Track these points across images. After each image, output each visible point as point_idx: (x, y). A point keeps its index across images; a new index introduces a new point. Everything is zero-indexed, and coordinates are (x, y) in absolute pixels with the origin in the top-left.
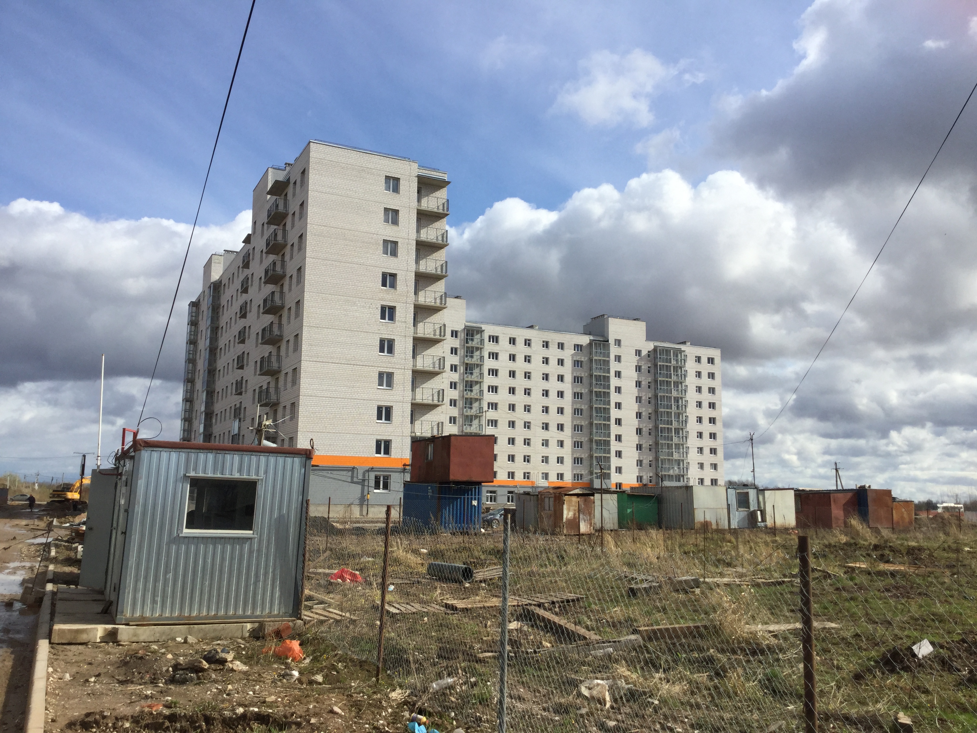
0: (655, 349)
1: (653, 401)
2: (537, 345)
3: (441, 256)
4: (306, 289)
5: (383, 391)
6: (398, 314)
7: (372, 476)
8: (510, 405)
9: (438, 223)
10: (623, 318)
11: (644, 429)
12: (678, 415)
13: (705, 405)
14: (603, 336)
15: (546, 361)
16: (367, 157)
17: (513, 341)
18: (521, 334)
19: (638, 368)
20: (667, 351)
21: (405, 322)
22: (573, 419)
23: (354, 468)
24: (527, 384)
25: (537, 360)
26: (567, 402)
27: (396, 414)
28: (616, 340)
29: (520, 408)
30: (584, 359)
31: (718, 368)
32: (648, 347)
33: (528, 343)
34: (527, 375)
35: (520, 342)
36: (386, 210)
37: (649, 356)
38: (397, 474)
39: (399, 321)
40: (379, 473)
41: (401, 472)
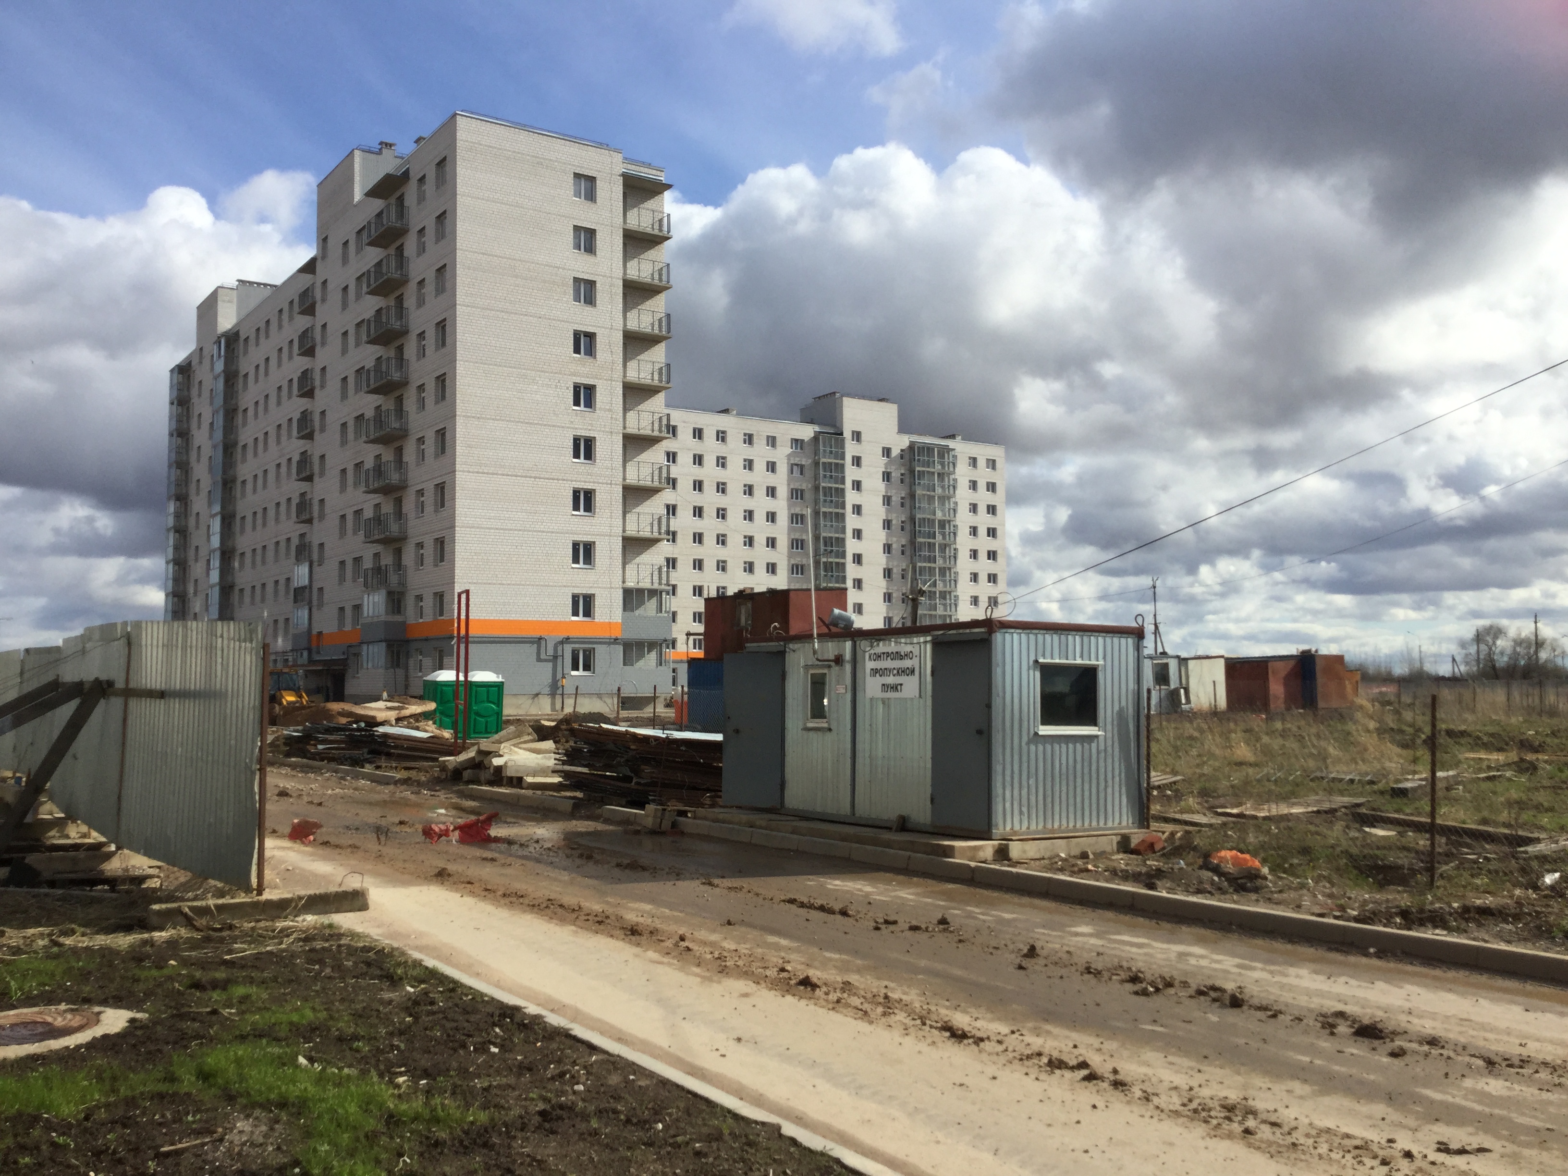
0: (912, 446)
1: (908, 527)
2: (735, 440)
3: (658, 305)
4: (459, 357)
5: (576, 519)
6: (600, 397)
7: (568, 649)
8: (694, 535)
9: (652, 251)
10: (863, 397)
11: (895, 570)
12: (943, 547)
13: (982, 531)
14: (834, 426)
15: (749, 464)
16: (544, 141)
17: (698, 433)
18: (711, 422)
19: (887, 476)
20: (928, 450)
21: (610, 410)
22: (790, 556)
23: (540, 639)
24: (721, 501)
25: (735, 463)
26: (781, 530)
27: (600, 554)
28: (853, 432)
29: (710, 540)
30: (806, 461)
31: (1003, 476)
32: (900, 443)
33: (721, 436)
34: (721, 488)
35: (710, 435)
36: (577, 229)
37: (902, 457)
38: (604, 646)
39: (600, 409)
40: (577, 646)
41: (609, 644)
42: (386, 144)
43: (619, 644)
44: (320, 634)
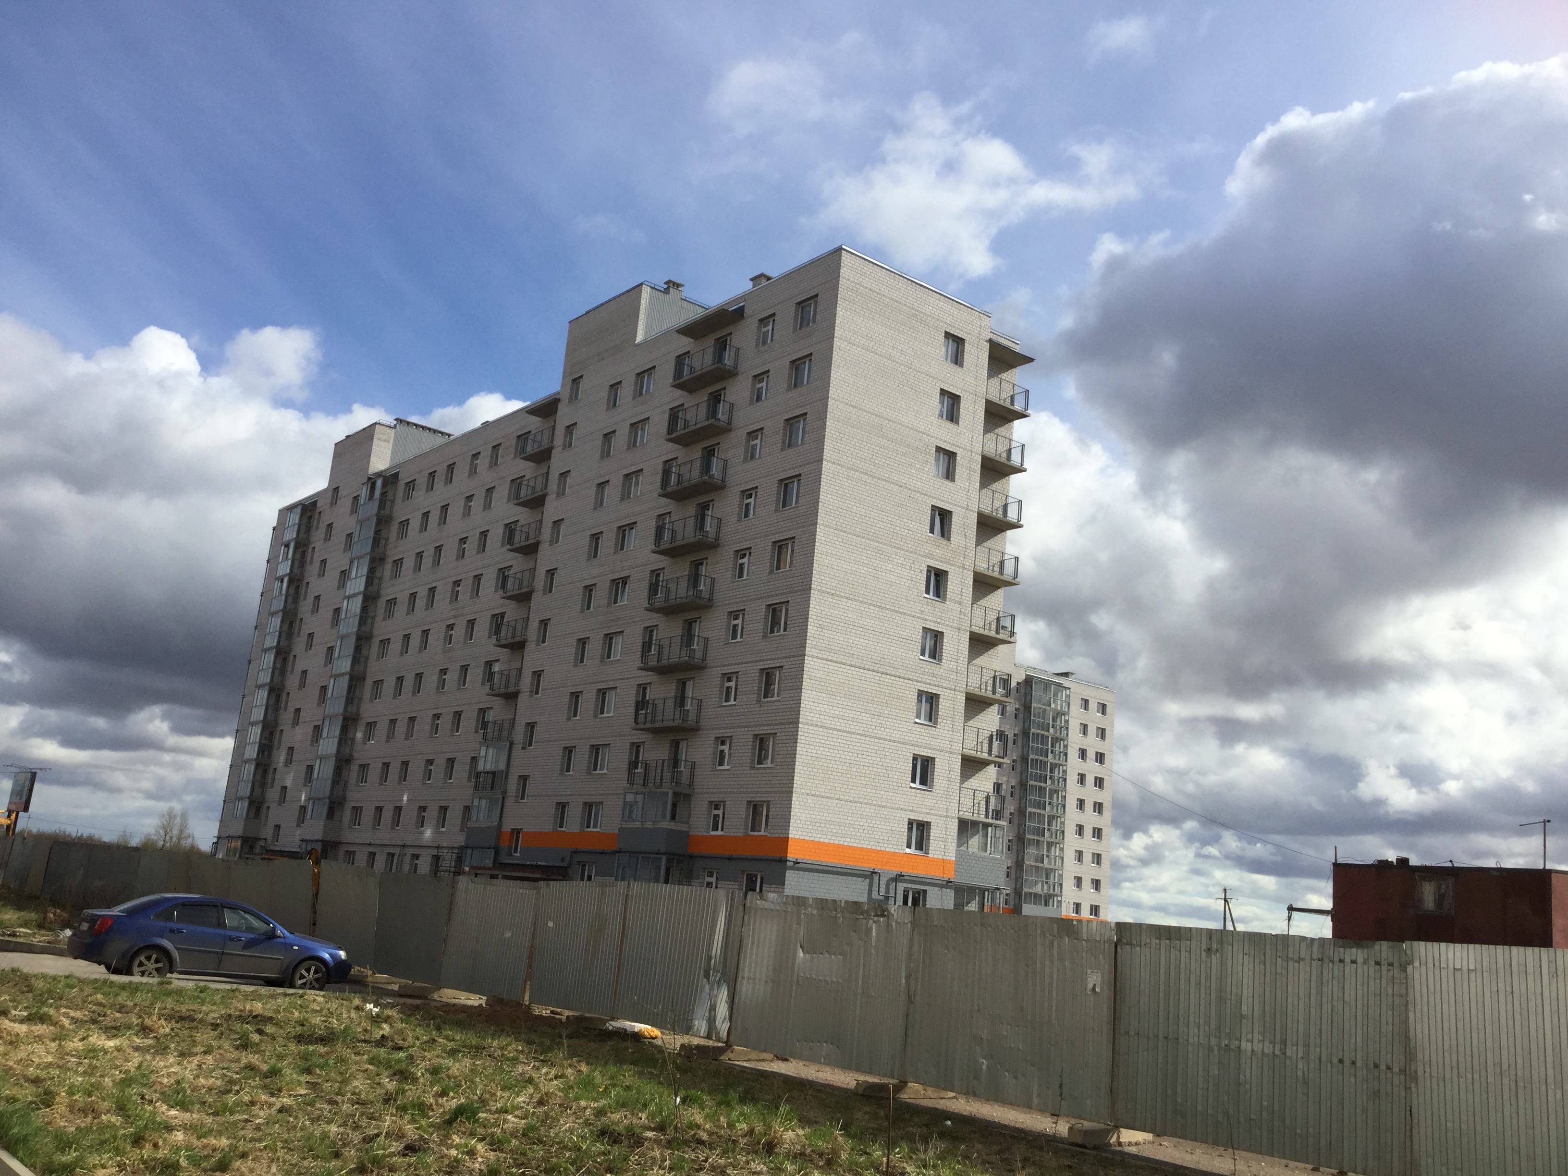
0: (1027, 680)
1: (1019, 767)
5: (919, 728)
6: (950, 587)
7: (901, 887)
13: (1090, 780)
16: (921, 292)
20: (1044, 685)
21: (960, 603)
23: (873, 872)
27: (938, 773)
31: (1111, 721)
32: (1018, 675)
36: (943, 392)
37: (1018, 691)
38: (936, 889)
39: (951, 600)
40: (910, 886)
41: (941, 886)
42: (674, 284)
43: (950, 888)
44: (516, 832)
